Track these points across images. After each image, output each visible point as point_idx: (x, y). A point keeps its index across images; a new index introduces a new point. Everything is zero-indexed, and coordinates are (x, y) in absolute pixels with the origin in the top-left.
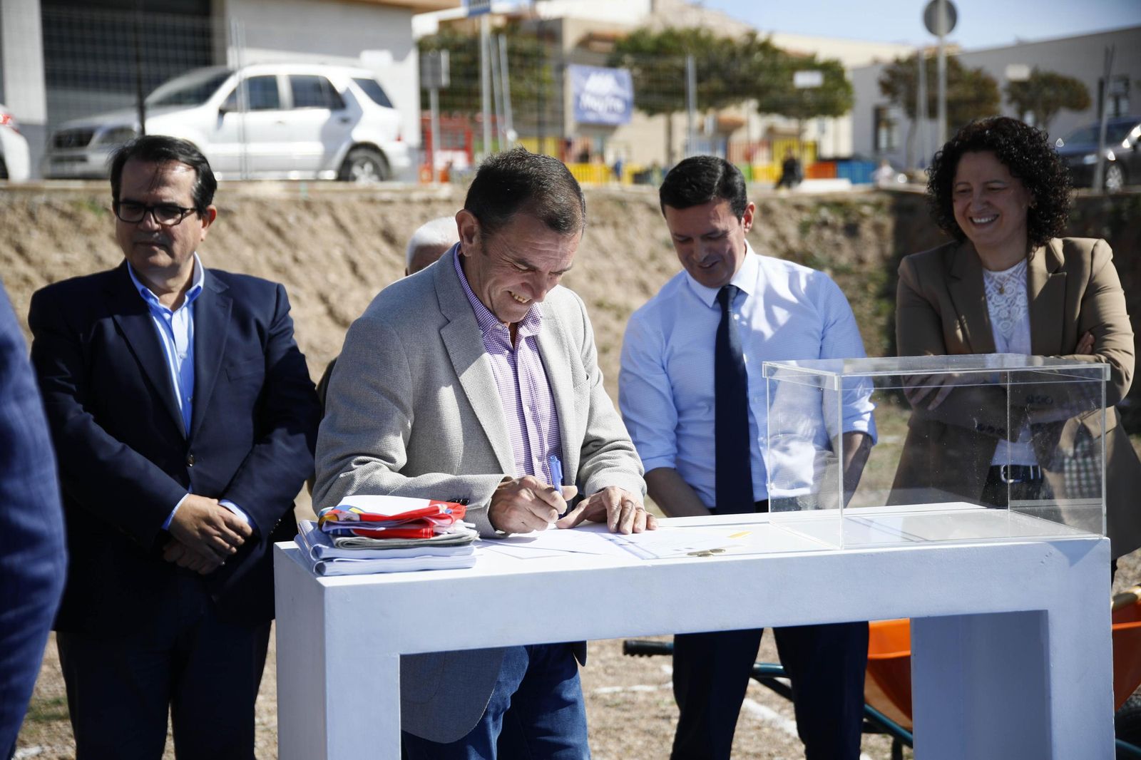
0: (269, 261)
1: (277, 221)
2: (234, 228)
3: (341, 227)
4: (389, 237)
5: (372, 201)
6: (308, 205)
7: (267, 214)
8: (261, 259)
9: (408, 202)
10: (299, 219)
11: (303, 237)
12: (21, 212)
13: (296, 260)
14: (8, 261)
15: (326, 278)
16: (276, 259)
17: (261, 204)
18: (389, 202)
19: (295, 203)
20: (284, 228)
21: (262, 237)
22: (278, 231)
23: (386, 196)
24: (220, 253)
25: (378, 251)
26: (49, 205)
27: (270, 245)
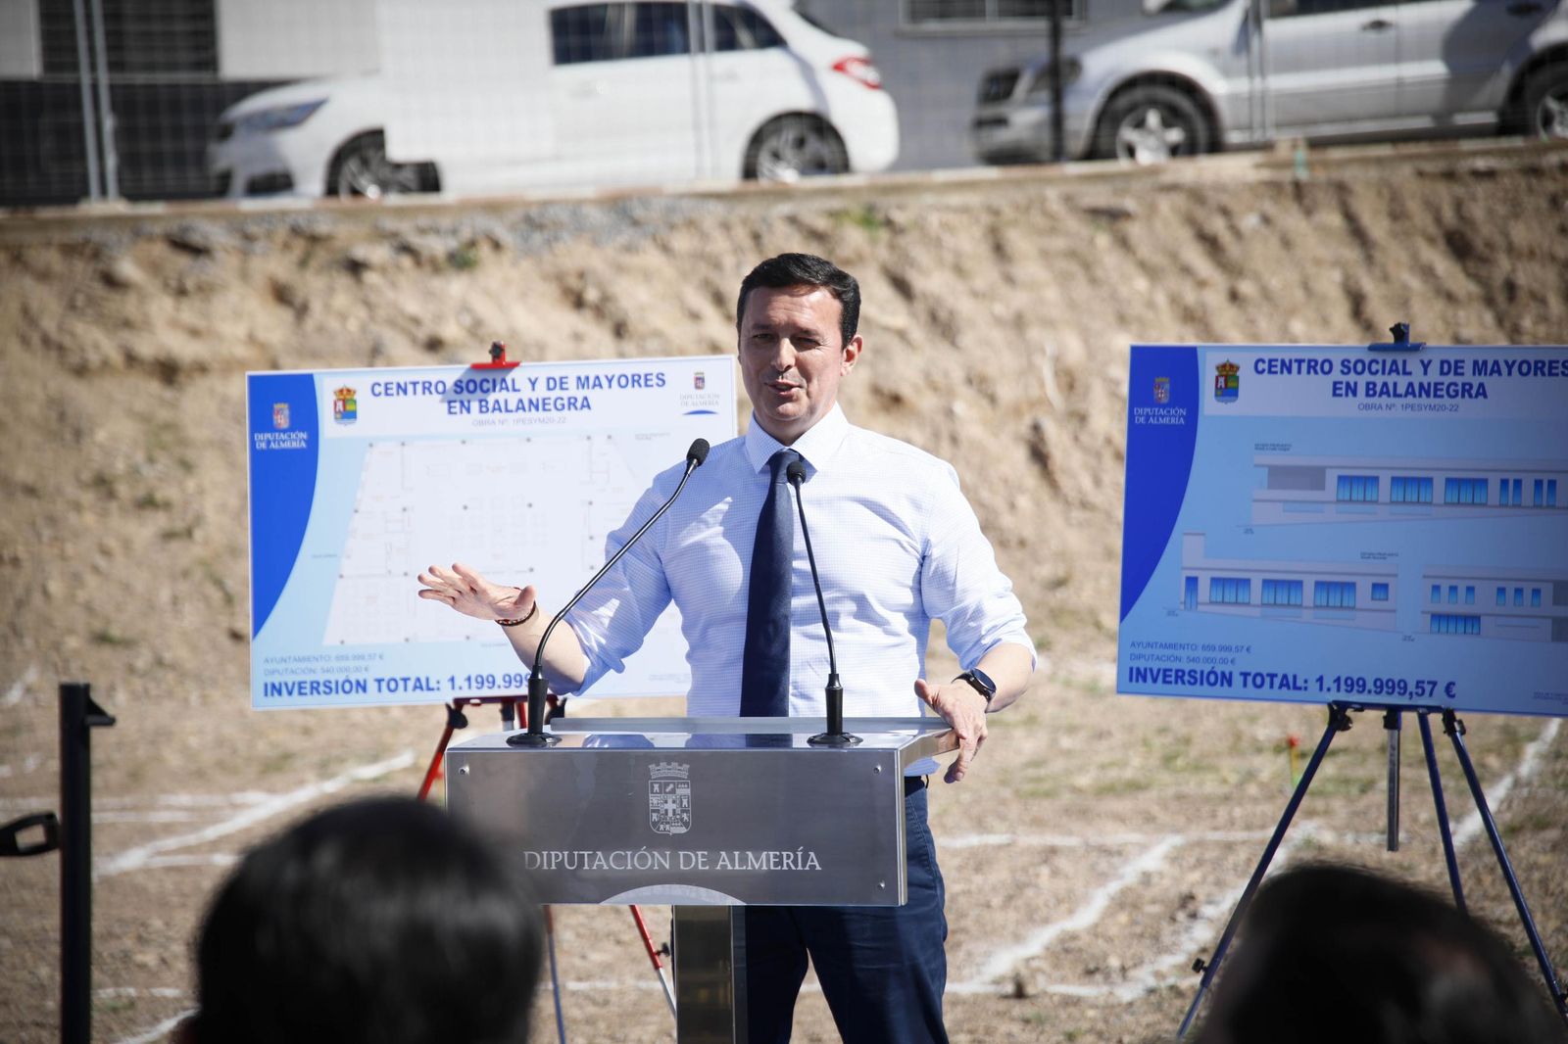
0: (1175, 300)
1: (1217, 225)
2: (1123, 243)
3: (1357, 233)
4: (1459, 246)
5: (1450, 176)
6: (1299, 190)
7: (1200, 214)
8: (1161, 298)
9: (1535, 171)
10: (1266, 220)
11: (1261, 253)
12: (741, 234)
13: (1234, 296)
14: (695, 316)
15: (1285, 331)
16: (1190, 296)
17: (1197, 195)
18: (1490, 174)
19: (1275, 187)
20: (1225, 237)
21: (1174, 256)
22: (1211, 244)
23: (1481, 164)
24: (1081, 290)
25: (1427, 272)
26: (793, 220)
27: (1186, 270)
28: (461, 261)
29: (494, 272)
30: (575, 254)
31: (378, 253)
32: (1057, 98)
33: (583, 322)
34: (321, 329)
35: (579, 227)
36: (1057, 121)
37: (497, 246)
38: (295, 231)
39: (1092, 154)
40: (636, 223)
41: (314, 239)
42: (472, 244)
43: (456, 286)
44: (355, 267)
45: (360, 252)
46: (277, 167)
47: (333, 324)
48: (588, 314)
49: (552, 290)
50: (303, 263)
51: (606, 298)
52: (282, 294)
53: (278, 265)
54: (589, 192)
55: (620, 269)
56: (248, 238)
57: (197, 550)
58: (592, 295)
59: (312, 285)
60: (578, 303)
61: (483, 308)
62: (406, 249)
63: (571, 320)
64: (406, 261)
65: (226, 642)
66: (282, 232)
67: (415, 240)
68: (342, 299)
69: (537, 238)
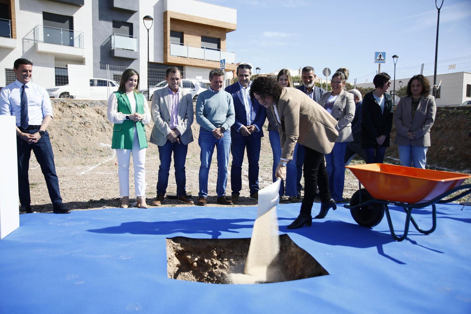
28: (83, 107)
29: (87, 108)
30: (97, 107)
31: (73, 105)
32: (148, 94)
33: (99, 115)
34: (65, 114)
35: (98, 104)
36: (148, 97)
37: (87, 105)
38: (61, 102)
39: (150, 101)
40: (104, 104)
41: (64, 103)
42: (84, 105)
43: (83, 110)
44: (70, 107)
45: (70, 105)
46: (53, 96)
47: (67, 113)
48: (99, 114)
49: (95, 111)
50: (63, 106)
51: (102, 112)
52: (60, 110)
53: (60, 106)
54: (98, 100)
55: (103, 109)
56: (55, 102)
57: (53, 140)
58: (100, 112)
59: (64, 109)
60: (98, 113)
61: (87, 113)
62: (76, 105)
63: (97, 115)
64: (76, 106)
65: (59, 151)
66: (60, 102)
67: (77, 104)
68: (68, 111)
69: (92, 105)
